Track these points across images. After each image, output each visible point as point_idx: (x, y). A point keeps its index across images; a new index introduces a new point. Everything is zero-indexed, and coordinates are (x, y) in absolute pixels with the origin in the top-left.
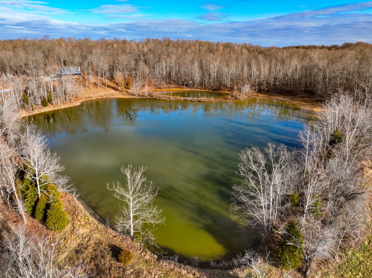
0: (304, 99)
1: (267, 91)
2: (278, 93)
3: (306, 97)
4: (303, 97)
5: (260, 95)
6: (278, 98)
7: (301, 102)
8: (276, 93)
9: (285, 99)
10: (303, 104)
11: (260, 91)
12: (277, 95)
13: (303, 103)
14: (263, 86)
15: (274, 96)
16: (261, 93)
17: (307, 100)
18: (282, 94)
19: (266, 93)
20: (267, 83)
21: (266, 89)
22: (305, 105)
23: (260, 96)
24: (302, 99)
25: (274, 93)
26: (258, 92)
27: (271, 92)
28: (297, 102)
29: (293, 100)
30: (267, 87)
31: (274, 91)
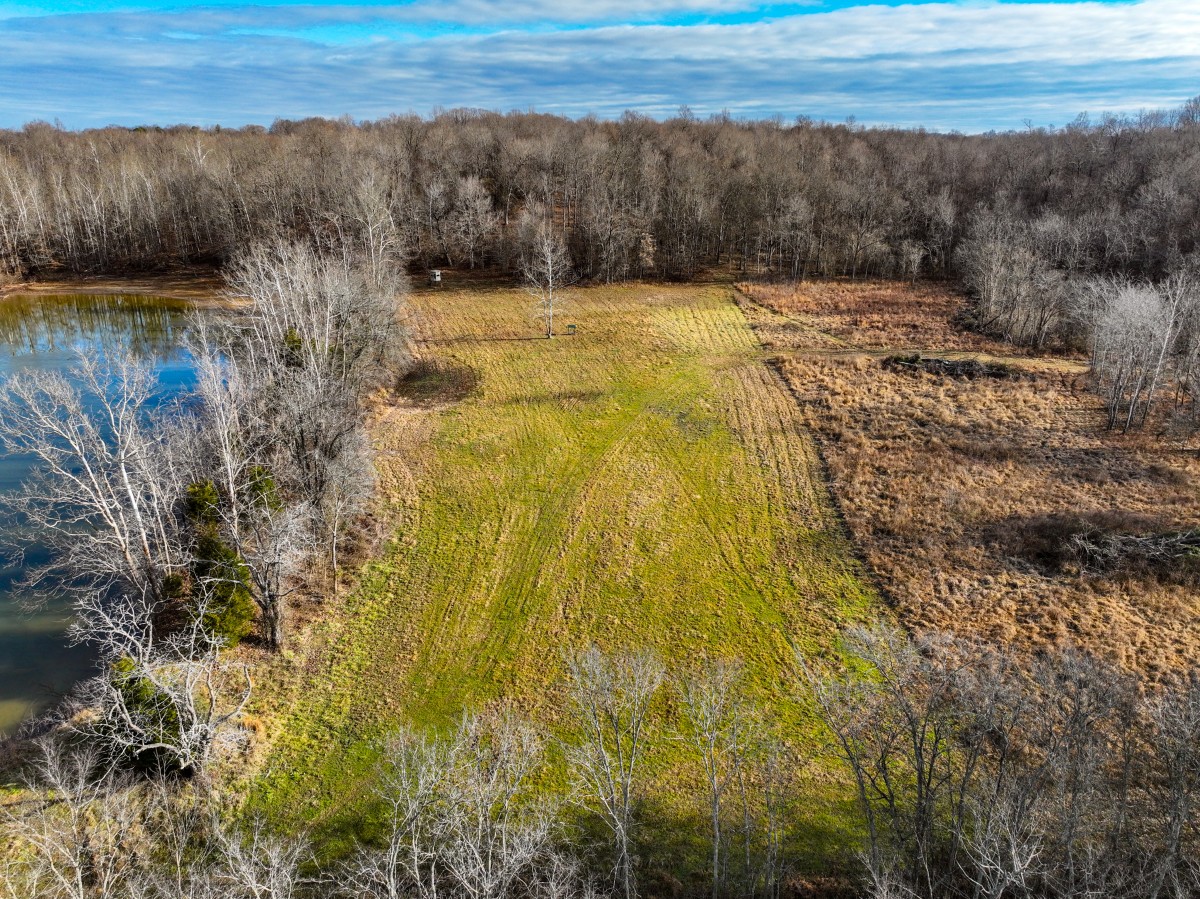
0: (196, 281)
1: (60, 270)
2: (105, 273)
3: (200, 275)
4: (192, 276)
5: (35, 286)
6: (110, 288)
7: (187, 289)
8: (96, 272)
9: (133, 289)
10: (196, 295)
11: (32, 273)
12: (102, 279)
13: (195, 292)
14: (39, 253)
15: (94, 282)
16: (39, 281)
17: (204, 283)
18: (120, 276)
19: (61, 279)
20: (52, 244)
21: (55, 263)
22: (202, 295)
23: (37, 291)
24: (188, 282)
25: (89, 274)
26: (26, 278)
27: (79, 273)
28: (176, 291)
29: (161, 288)
30: (55, 256)
31: (87, 268)
